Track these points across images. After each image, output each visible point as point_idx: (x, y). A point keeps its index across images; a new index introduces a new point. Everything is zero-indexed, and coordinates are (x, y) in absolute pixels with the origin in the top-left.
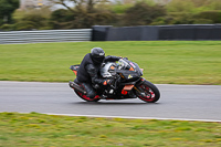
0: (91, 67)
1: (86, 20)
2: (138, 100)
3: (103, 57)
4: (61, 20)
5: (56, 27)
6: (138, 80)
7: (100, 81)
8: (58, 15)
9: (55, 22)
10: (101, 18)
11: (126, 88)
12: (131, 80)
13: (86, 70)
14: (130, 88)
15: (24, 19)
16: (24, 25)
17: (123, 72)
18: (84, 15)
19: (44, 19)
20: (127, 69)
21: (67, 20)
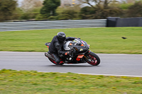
0: (57, 44)
1: (103, 13)
2: (87, 64)
3: (65, 38)
4: (87, 14)
5: (84, 18)
6: (86, 52)
7: (63, 52)
8: (85, 10)
9: (83, 15)
10: (112, 12)
11: (79, 57)
12: (82, 52)
13: (54, 46)
14: (81, 57)
15: (63, 13)
16: (63, 16)
17: (77, 47)
18: (102, 10)
19: (76, 13)
20: (80, 45)
21: (91, 14)
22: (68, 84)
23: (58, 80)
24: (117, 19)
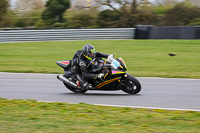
1: (130, 20)
4: (107, 20)
8: (105, 16)
9: (102, 21)
10: (143, 18)
15: (73, 19)
18: (128, 15)
22: (80, 119)
23: (66, 113)
24: (149, 28)
